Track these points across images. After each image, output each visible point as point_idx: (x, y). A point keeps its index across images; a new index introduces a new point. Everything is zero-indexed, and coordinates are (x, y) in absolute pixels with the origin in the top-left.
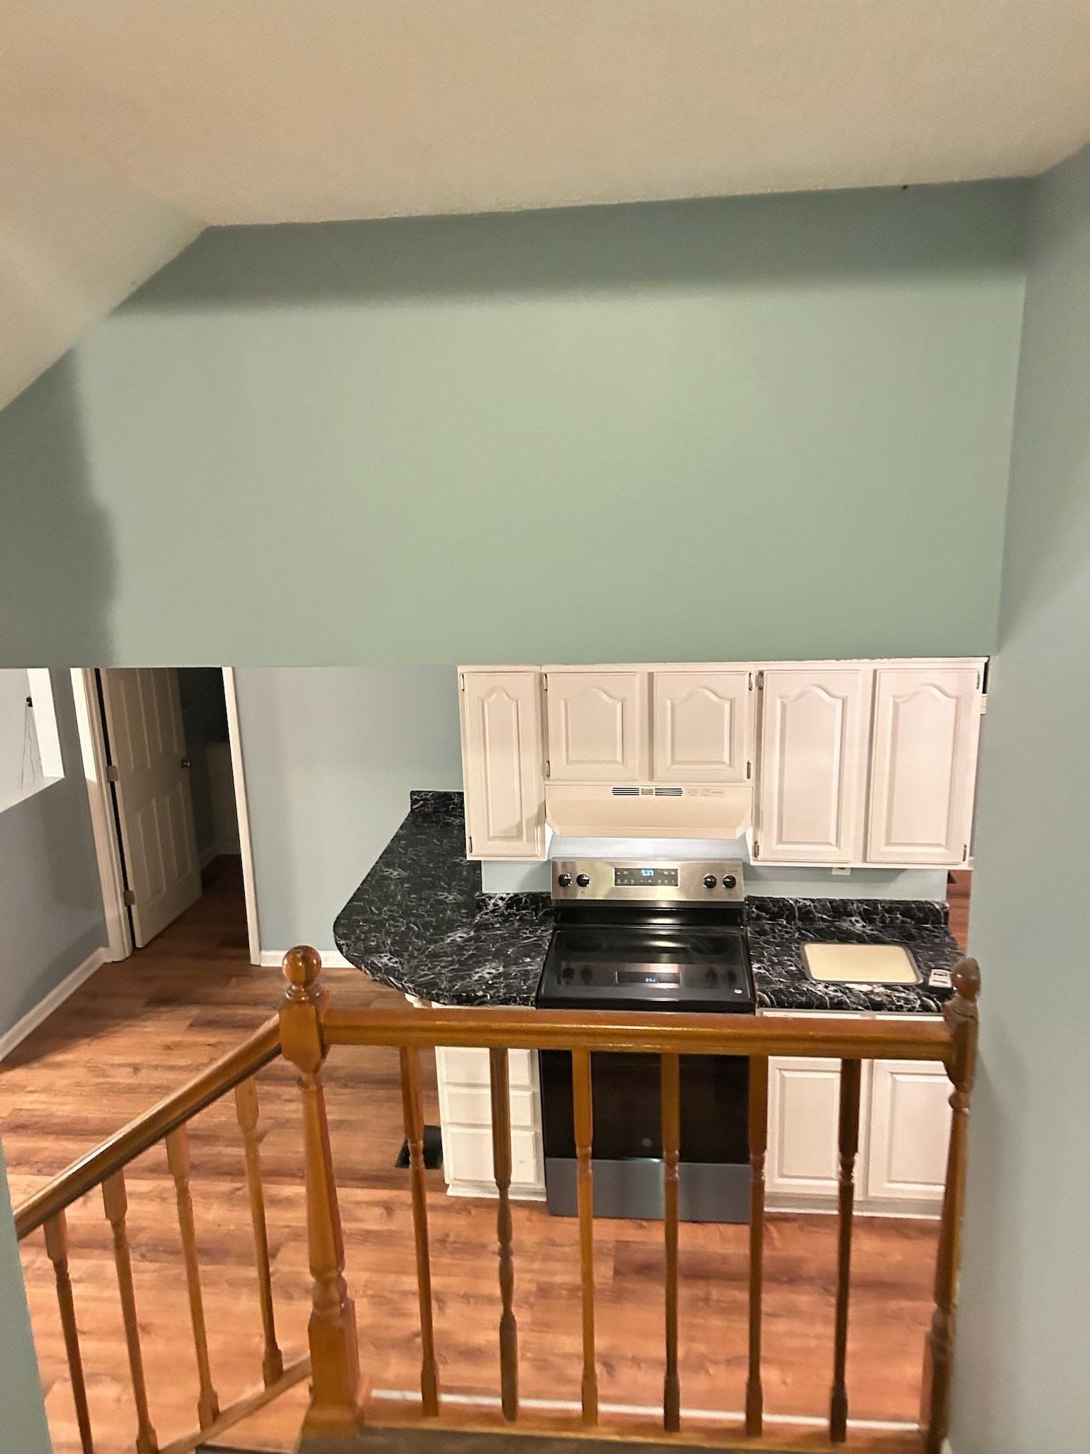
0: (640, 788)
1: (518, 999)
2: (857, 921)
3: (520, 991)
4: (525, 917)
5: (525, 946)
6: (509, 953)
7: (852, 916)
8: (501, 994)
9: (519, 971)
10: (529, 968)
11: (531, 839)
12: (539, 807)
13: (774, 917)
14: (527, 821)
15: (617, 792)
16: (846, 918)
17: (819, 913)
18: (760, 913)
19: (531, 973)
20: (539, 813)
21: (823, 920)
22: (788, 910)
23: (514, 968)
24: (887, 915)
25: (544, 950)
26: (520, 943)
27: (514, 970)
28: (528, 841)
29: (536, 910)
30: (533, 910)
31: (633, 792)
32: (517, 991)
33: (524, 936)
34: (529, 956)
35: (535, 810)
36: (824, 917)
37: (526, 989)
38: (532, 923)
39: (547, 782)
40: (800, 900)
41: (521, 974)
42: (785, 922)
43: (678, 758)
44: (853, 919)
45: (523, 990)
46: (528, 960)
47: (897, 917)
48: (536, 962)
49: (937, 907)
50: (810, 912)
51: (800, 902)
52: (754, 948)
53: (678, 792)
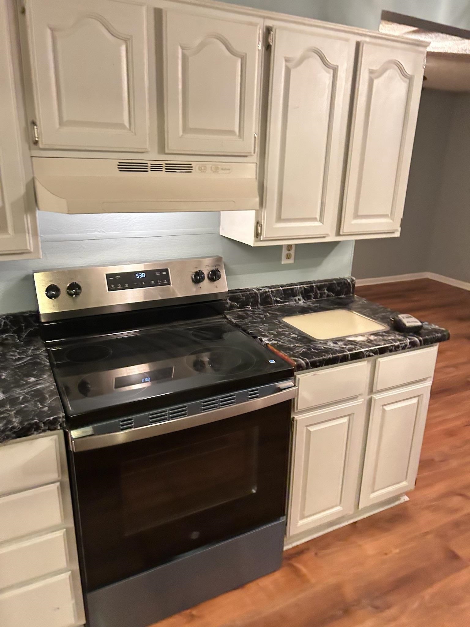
0: (149, 163)
1: (42, 425)
2: (299, 300)
3: (40, 414)
4: (6, 342)
5: (20, 367)
6: (3, 377)
7: (297, 296)
8: (16, 424)
9: (27, 393)
10: (39, 387)
11: (20, 230)
12: (27, 186)
13: (243, 305)
14: (13, 205)
15: (124, 167)
16: (292, 298)
17: (275, 296)
18: (233, 303)
19: (45, 391)
20: (27, 193)
21: (277, 302)
22: (252, 297)
23: (18, 391)
24: (318, 292)
25: (46, 366)
26: (13, 366)
27: (19, 393)
28: (16, 231)
29: (19, 332)
30: (14, 332)
31: (141, 167)
32: (37, 415)
33: (14, 358)
34: (33, 376)
35: (22, 190)
36: (278, 299)
37: (49, 410)
38: (17, 346)
39: (35, 153)
40: (261, 288)
41: (31, 395)
42: (250, 308)
43: (191, 125)
44: (297, 298)
45: (44, 412)
46: (32, 379)
47: (325, 292)
48: (45, 380)
49: (349, 281)
50: (269, 297)
51: (261, 290)
52: (249, 328)
53: (188, 168)
